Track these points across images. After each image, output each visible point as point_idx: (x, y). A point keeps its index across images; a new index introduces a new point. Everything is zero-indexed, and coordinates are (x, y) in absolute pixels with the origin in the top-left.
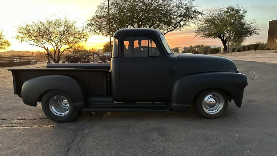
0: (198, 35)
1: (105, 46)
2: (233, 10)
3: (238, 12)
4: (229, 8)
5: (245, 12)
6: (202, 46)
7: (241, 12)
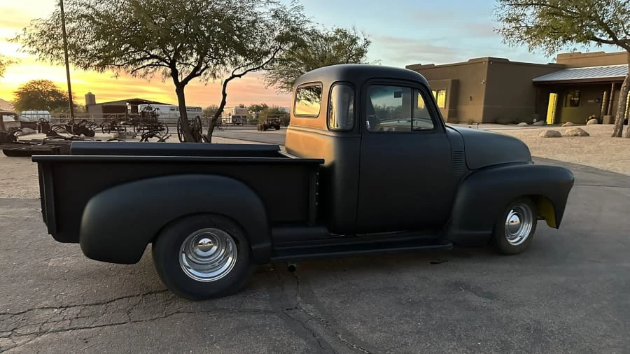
0: (274, 82)
1: (19, 93)
2: (345, 35)
3: (354, 41)
4: (338, 31)
5: (368, 43)
6: (265, 107)
7: (360, 43)
